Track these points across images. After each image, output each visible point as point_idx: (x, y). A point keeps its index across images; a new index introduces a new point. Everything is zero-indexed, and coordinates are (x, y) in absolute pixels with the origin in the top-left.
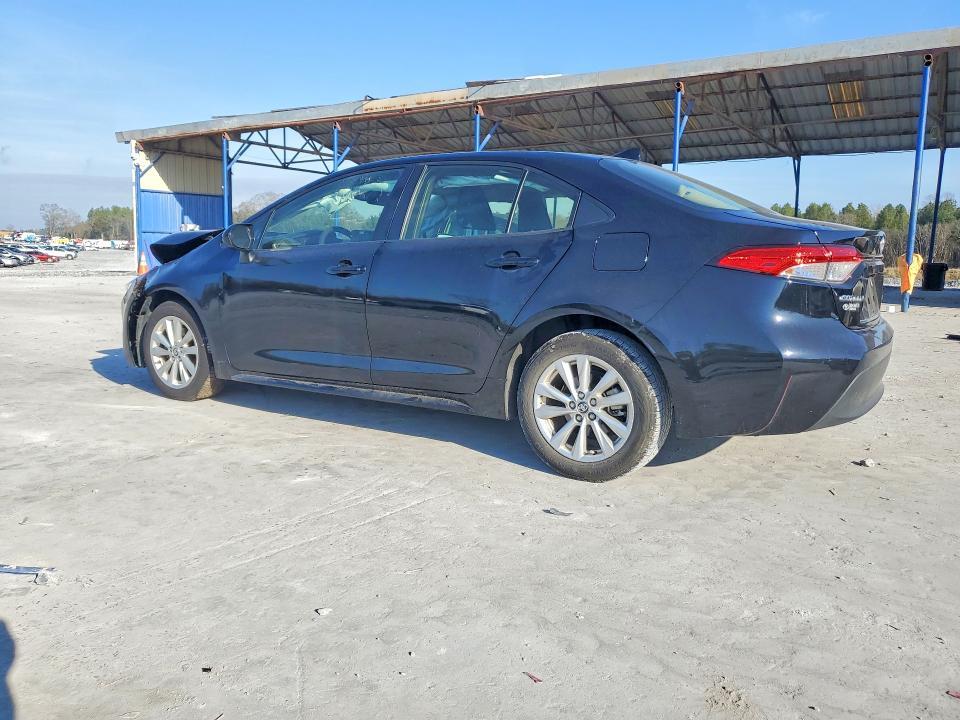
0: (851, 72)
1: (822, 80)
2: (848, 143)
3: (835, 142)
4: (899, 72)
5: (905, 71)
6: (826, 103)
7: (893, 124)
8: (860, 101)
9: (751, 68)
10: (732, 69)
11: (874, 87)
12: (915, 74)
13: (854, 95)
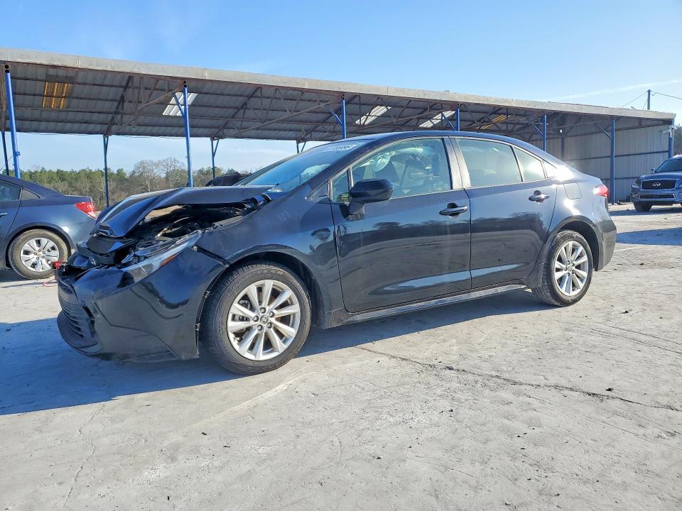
0: (57, 76)
1: (44, 78)
2: (43, 125)
3: (35, 123)
4: (97, 83)
5: (100, 83)
6: (40, 95)
7: (79, 116)
8: (65, 97)
9: (71, 66)
10: (55, 64)
11: (78, 90)
12: (107, 86)
13: (62, 93)
